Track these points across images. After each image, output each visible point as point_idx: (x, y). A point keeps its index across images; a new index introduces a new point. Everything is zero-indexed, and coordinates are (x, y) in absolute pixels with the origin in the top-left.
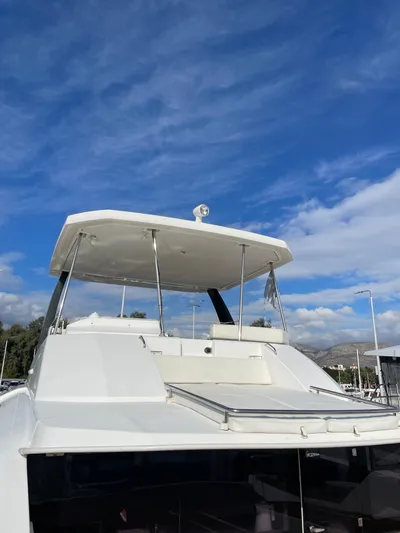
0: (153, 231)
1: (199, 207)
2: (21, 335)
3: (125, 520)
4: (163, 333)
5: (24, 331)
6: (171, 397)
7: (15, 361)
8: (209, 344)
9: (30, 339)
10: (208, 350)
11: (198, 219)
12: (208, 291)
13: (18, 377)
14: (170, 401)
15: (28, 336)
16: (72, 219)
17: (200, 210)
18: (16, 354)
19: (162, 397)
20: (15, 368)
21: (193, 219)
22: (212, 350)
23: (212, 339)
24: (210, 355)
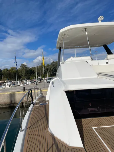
0: (85, 29)
1: (100, 17)
2: (49, 67)
3: (91, 105)
4: (92, 60)
5: (50, 65)
6: (99, 76)
7: (49, 73)
8: (107, 61)
9: (52, 68)
10: (107, 63)
11: (100, 22)
12: (103, 46)
13: (51, 77)
14: (98, 77)
15: (51, 67)
16: (61, 31)
17: (100, 18)
18: (49, 71)
19: (96, 76)
20: (50, 75)
21: (98, 22)
22: (108, 63)
23: (108, 59)
24: (107, 64)
